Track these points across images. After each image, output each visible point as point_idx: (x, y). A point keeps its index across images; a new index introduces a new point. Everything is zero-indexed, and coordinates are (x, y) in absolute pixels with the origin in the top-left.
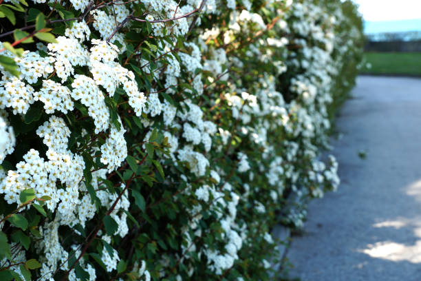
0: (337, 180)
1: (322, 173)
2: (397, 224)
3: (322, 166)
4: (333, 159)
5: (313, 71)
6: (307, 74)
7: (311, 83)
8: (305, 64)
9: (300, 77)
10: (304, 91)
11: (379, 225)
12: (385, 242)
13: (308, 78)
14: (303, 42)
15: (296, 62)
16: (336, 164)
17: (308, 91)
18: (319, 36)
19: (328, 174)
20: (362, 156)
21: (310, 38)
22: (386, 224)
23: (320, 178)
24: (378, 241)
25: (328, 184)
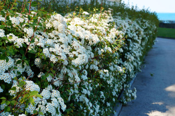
0: (136, 96)
1: (131, 94)
2: (160, 103)
3: (131, 91)
4: (135, 89)
5: (133, 51)
6: (131, 52)
7: (132, 55)
8: (130, 49)
9: (128, 53)
10: (129, 58)
11: (154, 103)
12: (154, 111)
13: (131, 53)
14: (130, 40)
15: (127, 48)
16: (136, 91)
17: (130, 58)
18: (136, 38)
19: (133, 94)
20: (152, 75)
21: (133, 39)
22: (156, 103)
23: (130, 95)
24: (152, 110)
25: (132, 97)
